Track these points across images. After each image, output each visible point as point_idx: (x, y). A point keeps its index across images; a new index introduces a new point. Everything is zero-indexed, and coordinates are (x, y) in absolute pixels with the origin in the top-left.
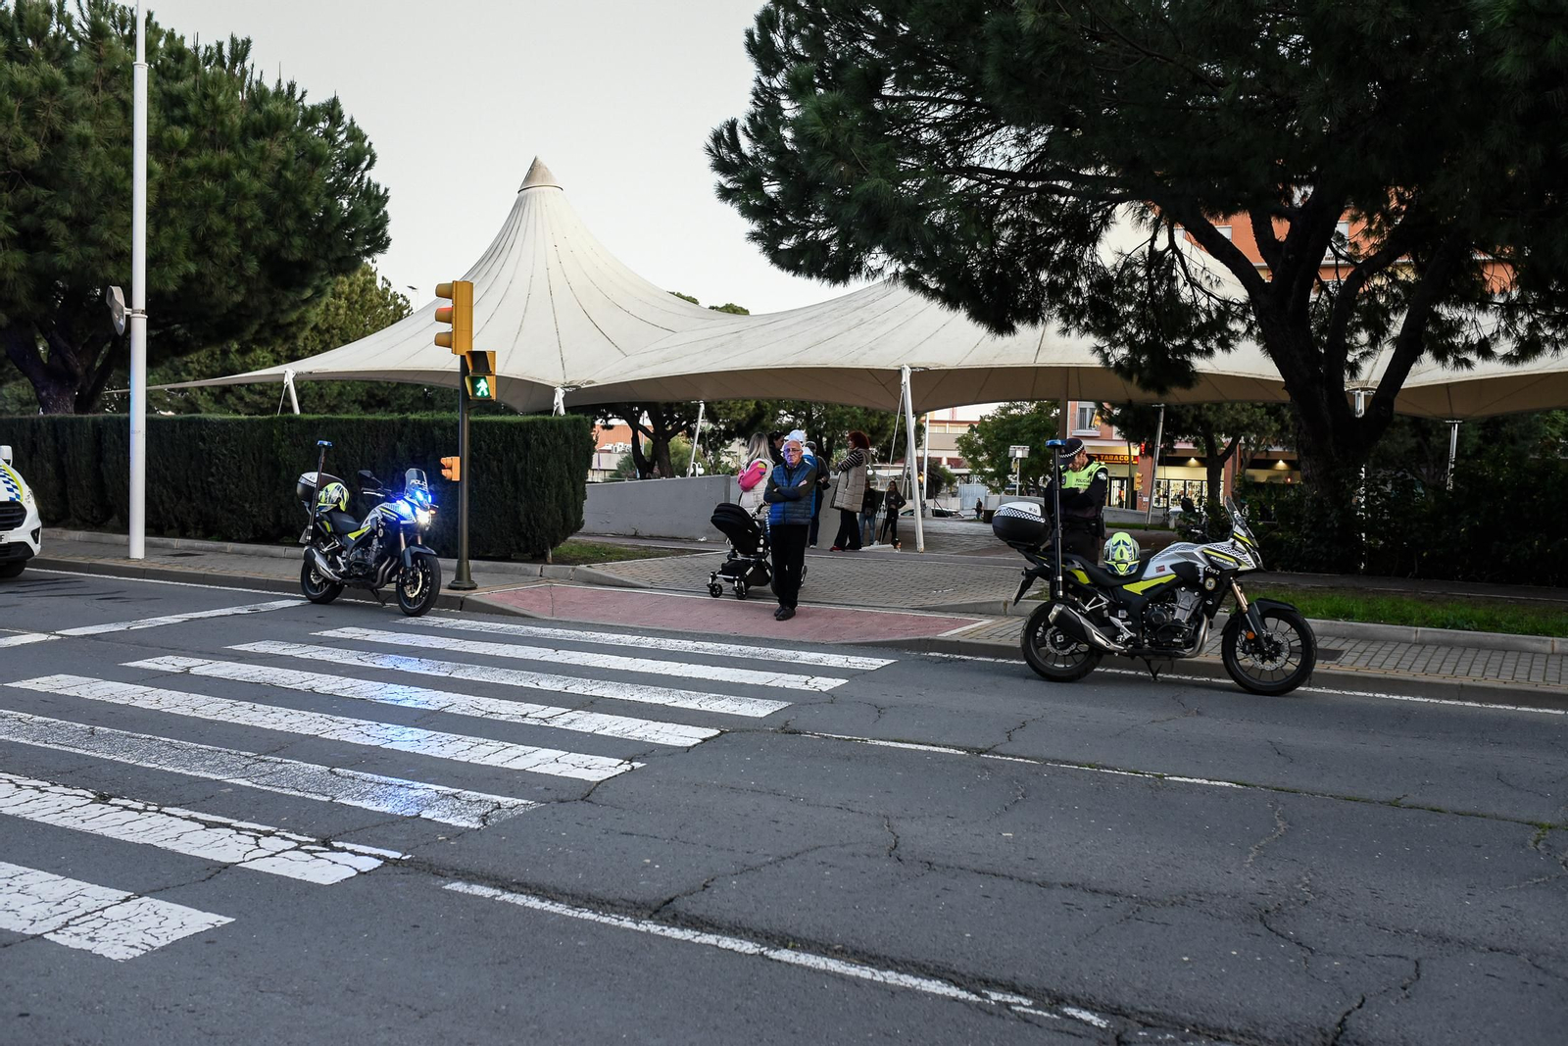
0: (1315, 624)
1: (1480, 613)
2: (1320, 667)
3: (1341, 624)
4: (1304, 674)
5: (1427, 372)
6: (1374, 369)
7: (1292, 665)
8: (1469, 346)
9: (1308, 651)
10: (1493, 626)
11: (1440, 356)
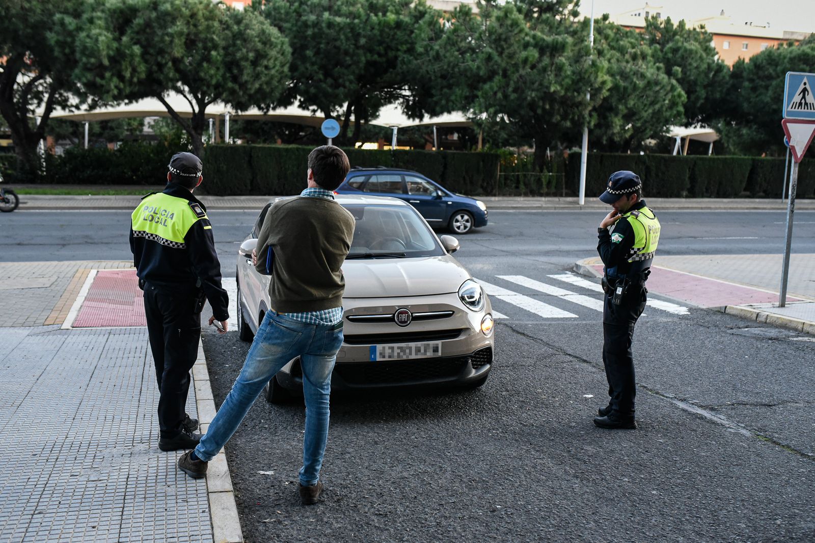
0: (20, 196)
1: (66, 191)
2: (20, 205)
3: (28, 196)
4: (16, 207)
5: (58, 112)
6: (41, 111)
7: (13, 205)
8: (72, 106)
9: (17, 202)
10: (69, 194)
11: (64, 108)
